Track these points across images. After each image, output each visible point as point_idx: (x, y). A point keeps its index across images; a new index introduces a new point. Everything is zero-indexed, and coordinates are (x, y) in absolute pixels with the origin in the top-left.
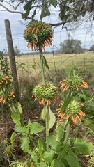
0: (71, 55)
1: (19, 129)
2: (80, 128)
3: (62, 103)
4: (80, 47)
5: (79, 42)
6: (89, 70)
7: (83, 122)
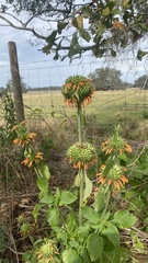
0: (105, 93)
1: (45, 199)
2: (118, 204)
3: (104, 167)
4: (120, 81)
5: (118, 73)
6: (133, 118)
7: (123, 194)
